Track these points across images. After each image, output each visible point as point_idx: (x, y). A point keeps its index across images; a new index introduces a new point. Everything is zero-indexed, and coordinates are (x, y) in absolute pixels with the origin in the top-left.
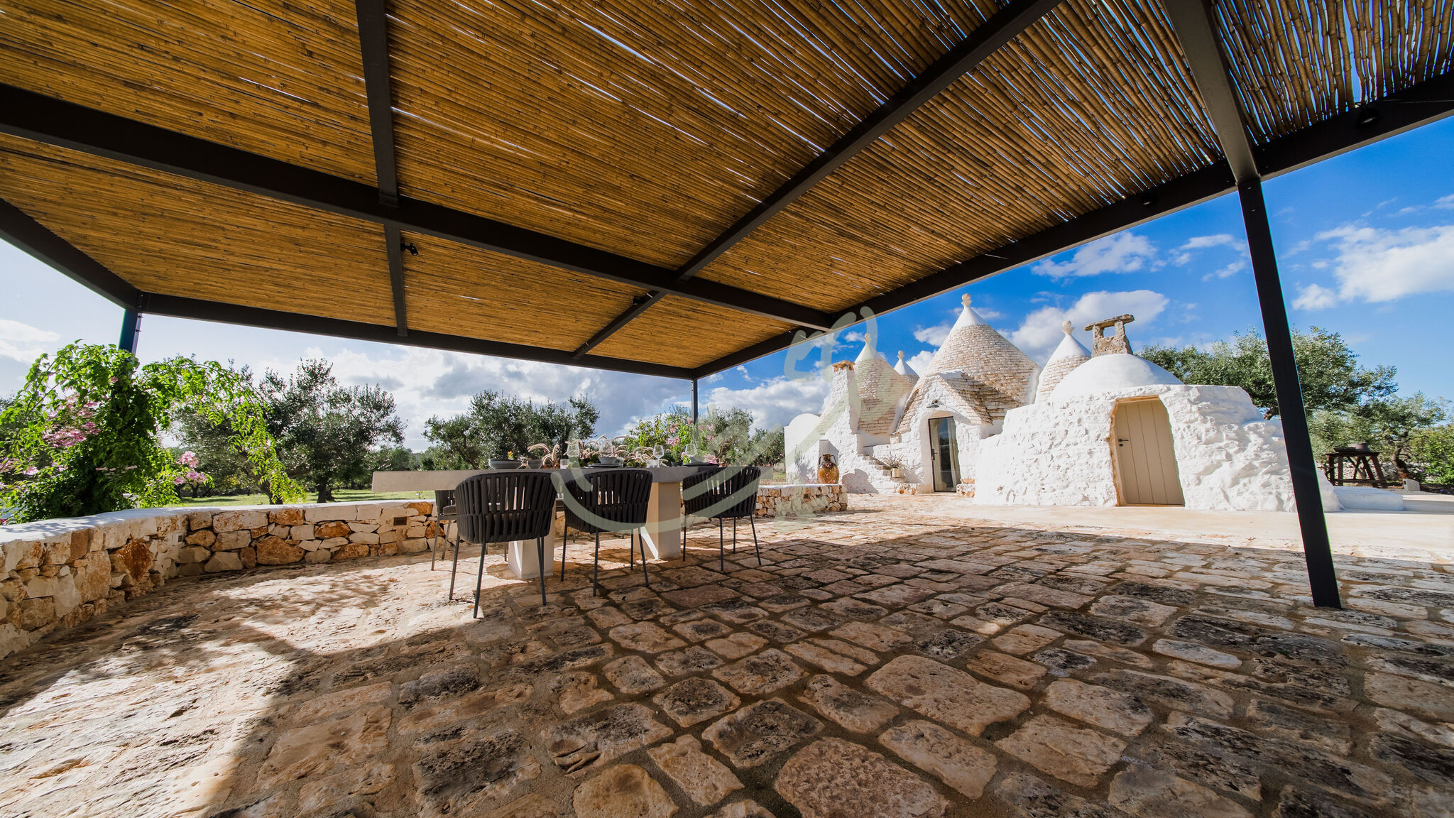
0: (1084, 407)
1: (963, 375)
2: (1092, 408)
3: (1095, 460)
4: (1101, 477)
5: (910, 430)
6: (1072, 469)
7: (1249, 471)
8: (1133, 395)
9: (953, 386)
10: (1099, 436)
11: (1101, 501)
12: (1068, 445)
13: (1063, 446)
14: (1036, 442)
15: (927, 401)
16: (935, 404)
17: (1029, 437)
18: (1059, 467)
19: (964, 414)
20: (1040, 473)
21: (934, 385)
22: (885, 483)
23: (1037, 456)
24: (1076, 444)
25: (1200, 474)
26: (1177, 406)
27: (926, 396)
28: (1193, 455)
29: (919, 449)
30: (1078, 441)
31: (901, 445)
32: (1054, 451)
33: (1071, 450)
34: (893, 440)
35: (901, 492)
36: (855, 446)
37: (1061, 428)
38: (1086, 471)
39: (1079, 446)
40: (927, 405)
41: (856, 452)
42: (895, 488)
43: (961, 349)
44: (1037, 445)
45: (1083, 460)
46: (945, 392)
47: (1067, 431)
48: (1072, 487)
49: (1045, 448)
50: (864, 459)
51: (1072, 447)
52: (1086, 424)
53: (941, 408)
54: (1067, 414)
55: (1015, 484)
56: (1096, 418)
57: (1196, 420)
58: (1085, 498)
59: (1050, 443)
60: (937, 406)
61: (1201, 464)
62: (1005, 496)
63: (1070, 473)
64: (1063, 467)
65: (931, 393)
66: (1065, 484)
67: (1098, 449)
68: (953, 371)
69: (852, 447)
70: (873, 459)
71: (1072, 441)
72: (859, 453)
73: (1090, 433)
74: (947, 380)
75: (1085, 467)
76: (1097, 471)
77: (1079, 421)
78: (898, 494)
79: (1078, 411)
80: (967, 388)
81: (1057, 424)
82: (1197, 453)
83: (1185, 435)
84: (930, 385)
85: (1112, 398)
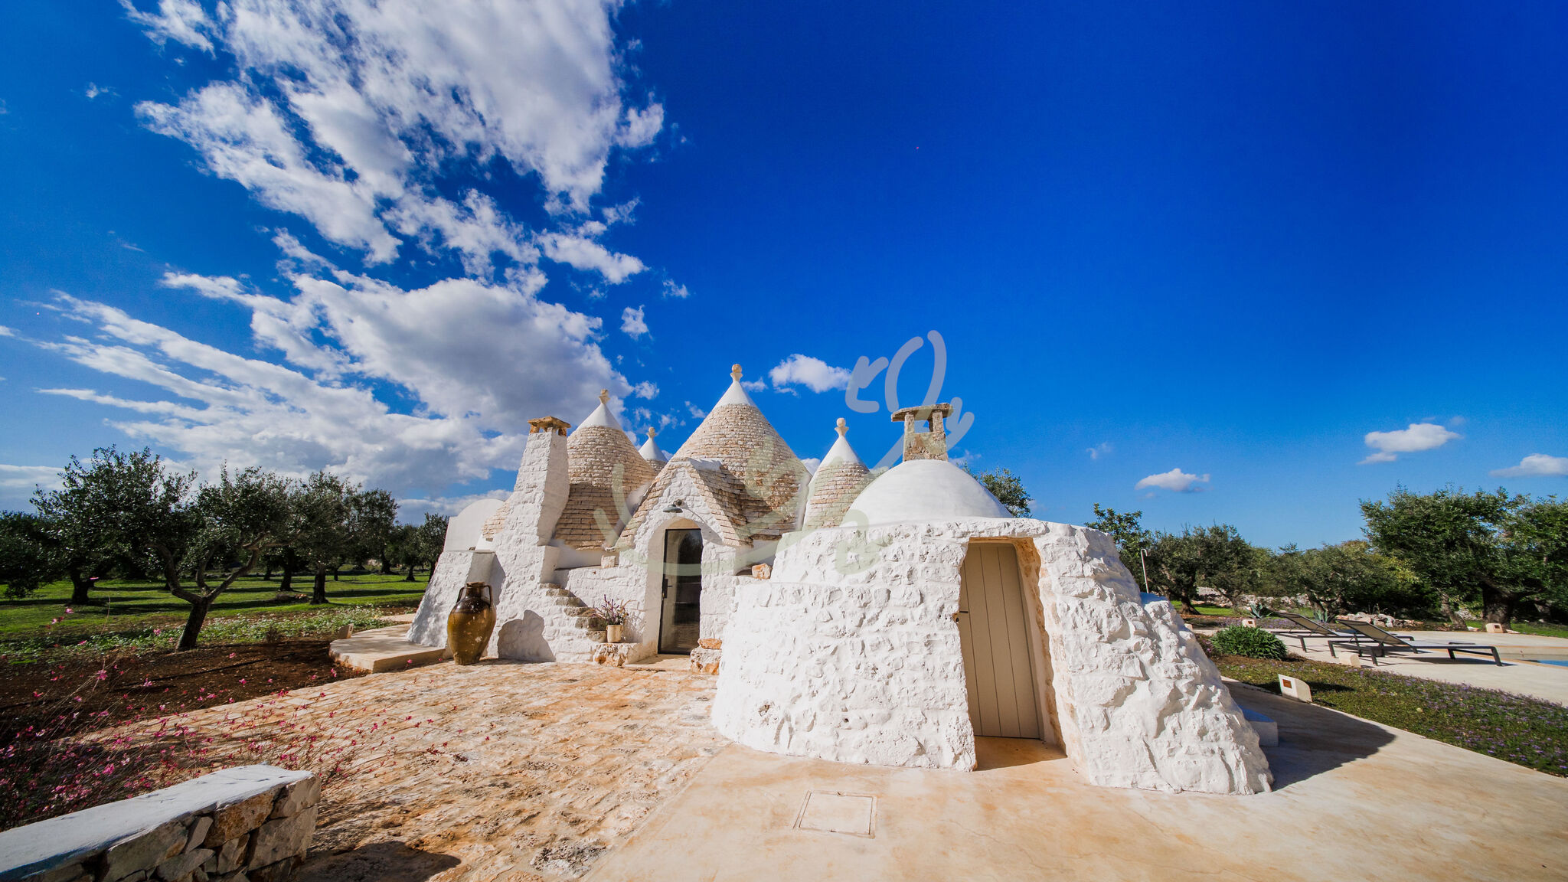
0: (918, 547)
1: (722, 467)
2: (932, 550)
3: (936, 662)
4: (947, 700)
5: (633, 547)
6: (897, 676)
7: (1174, 704)
8: (996, 534)
9: (707, 481)
10: (942, 609)
11: (947, 758)
12: (890, 623)
13: (881, 623)
14: (835, 609)
15: (666, 502)
16: (678, 507)
17: (823, 597)
18: (875, 669)
19: (716, 527)
20: (842, 682)
21: (680, 475)
22: (576, 641)
23: (839, 642)
24: (904, 622)
25: (1107, 705)
26: (1063, 564)
27: (666, 492)
28: (1094, 663)
29: (642, 582)
30: (908, 614)
31: (617, 571)
32: (868, 634)
33: (897, 633)
34: (606, 561)
35: (601, 660)
36: (537, 569)
37: (878, 586)
38: (922, 685)
39: (910, 626)
40: (666, 506)
41: (538, 579)
42: (592, 652)
43: (723, 431)
44: (838, 614)
45: (916, 659)
46: (694, 490)
47: (889, 592)
48: (897, 718)
49: (851, 624)
50: (550, 594)
51: (897, 627)
52: (921, 583)
53: (685, 514)
54: (891, 557)
55: (794, 701)
56: (937, 572)
57: (1091, 592)
58: (921, 750)
59: (859, 615)
60: (679, 511)
61: (1108, 683)
62: (772, 728)
63: (894, 687)
64: (883, 670)
65: (674, 488)
66: (884, 712)
67: (941, 636)
68: (710, 460)
69: (532, 568)
70: (565, 593)
71: (898, 614)
72: (543, 582)
73: (928, 599)
74: (700, 472)
75: (919, 674)
76: (941, 685)
77: (911, 573)
78: (595, 663)
79: (908, 553)
80: (726, 487)
81: (873, 576)
82: (1100, 660)
83: (1078, 619)
84: (674, 475)
85: (964, 535)
